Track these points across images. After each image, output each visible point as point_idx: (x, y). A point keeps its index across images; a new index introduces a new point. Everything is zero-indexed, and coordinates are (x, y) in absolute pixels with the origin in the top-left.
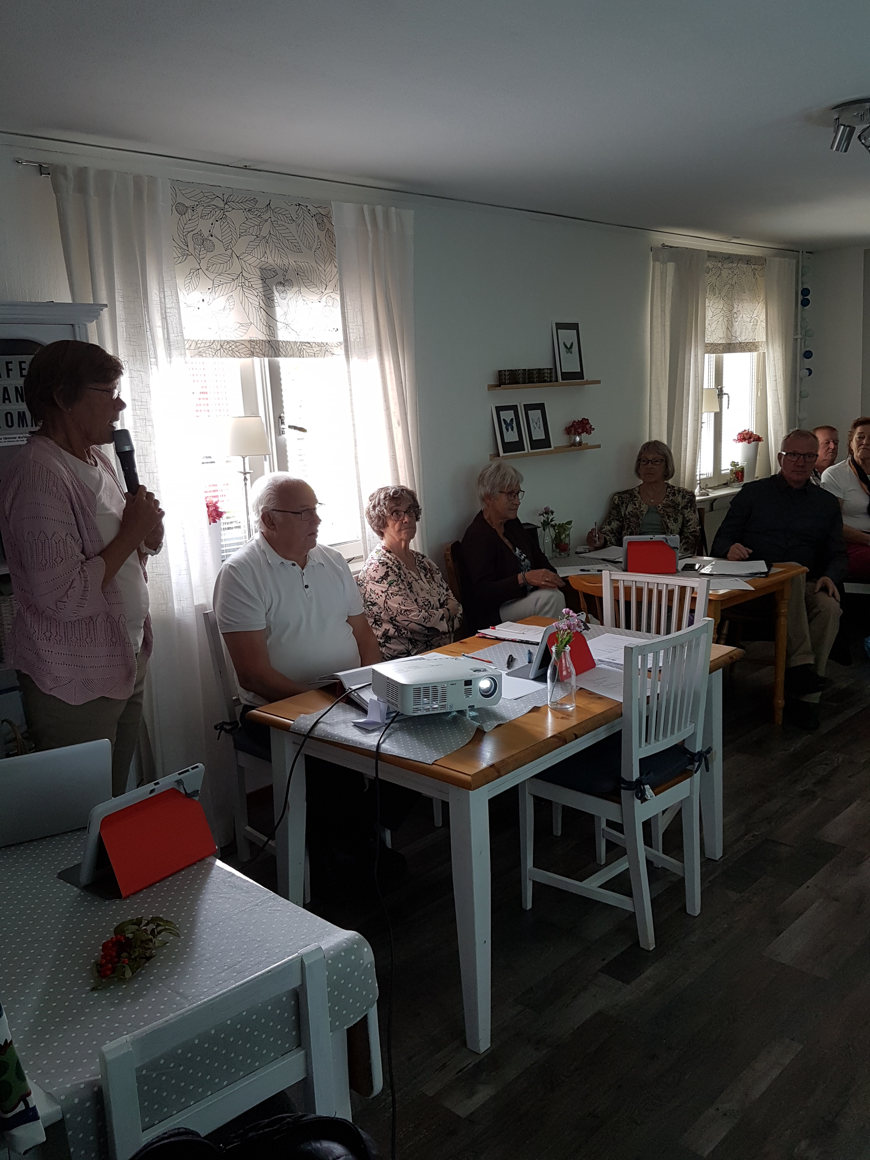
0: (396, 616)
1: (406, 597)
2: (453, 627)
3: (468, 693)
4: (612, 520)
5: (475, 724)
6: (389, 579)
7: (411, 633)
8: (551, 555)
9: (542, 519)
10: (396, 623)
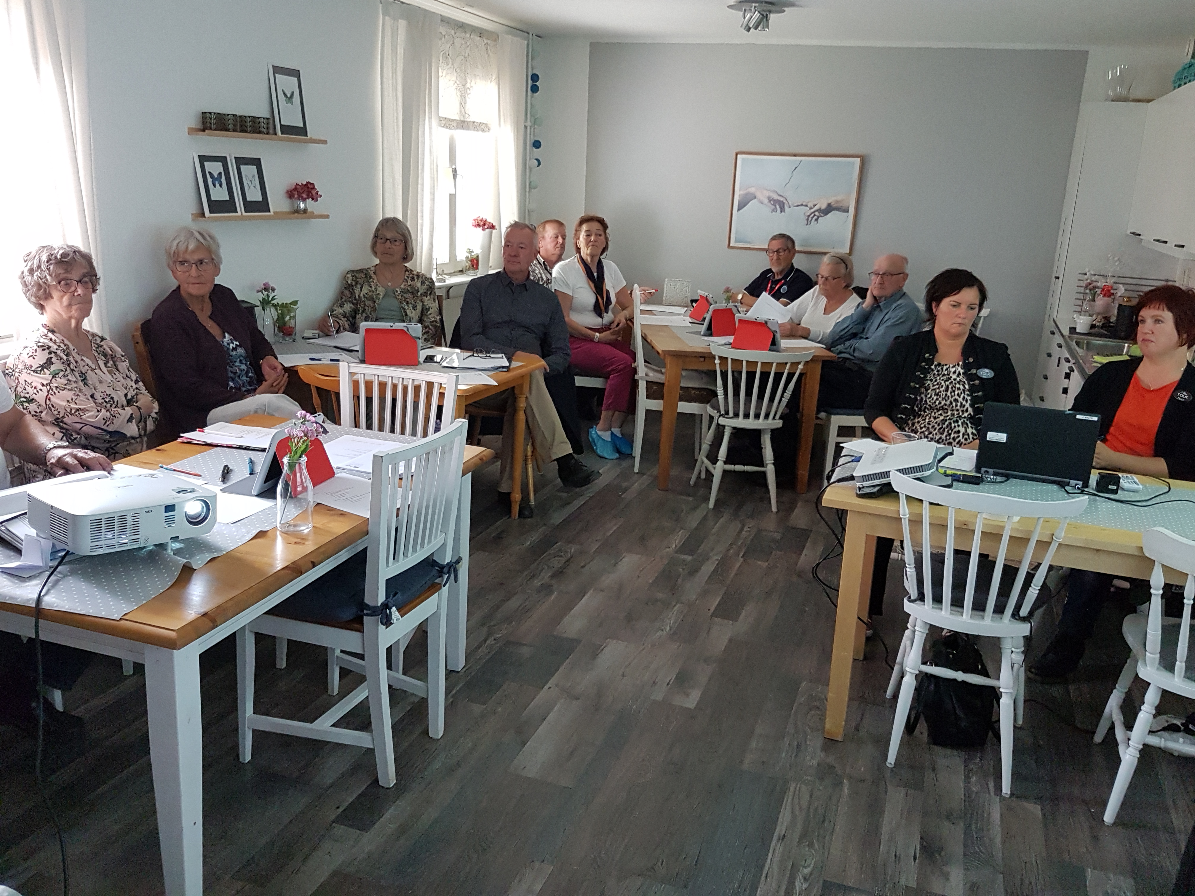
0: (63, 417)
1: (77, 393)
2: (145, 429)
3: (169, 521)
4: (345, 301)
5: (180, 561)
6: (53, 368)
7: (86, 438)
8: (273, 341)
9: (261, 296)
10: (64, 426)
